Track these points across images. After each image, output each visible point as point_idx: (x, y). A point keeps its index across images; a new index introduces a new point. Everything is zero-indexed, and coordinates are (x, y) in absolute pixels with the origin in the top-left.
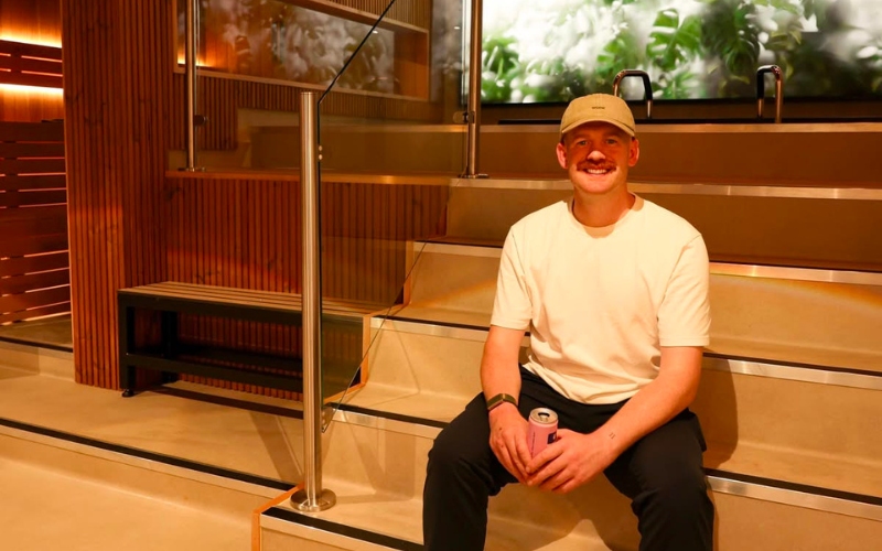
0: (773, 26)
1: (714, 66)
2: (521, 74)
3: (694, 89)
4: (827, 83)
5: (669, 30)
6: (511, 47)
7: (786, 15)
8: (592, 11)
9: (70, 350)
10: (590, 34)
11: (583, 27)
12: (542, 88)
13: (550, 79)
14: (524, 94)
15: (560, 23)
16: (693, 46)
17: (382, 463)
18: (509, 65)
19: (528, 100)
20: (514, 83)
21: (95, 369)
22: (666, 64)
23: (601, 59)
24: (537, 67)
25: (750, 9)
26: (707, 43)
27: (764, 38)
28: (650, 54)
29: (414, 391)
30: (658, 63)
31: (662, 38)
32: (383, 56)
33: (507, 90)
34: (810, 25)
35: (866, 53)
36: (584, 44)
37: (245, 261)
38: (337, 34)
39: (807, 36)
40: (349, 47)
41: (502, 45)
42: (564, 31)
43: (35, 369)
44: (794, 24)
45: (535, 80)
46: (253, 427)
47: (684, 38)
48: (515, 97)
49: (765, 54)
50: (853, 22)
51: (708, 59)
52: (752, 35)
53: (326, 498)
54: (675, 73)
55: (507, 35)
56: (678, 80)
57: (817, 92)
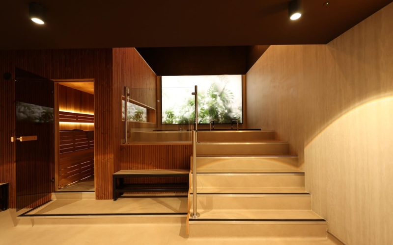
0: (221, 111)
1: (211, 118)
2: (175, 118)
3: (208, 122)
4: (230, 121)
5: (203, 111)
6: (173, 113)
7: (222, 109)
8: (189, 107)
9: (94, 191)
10: (189, 111)
11: (187, 110)
12: (179, 121)
13: (181, 119)
14: (176, 122)
15: (183, 109)
16: (207, 114)
17: (205, 204)
18: (172, 117)
19: (177, 123)
20: (174, 120)
21: (103, 195)
22: (203, 117)
23: (191, 116)
24: (178, 117)
25: (217, 108)
26: (210, 114)
27: (219, 113)
28: (200, 115)
29: (202, 187)
30: (201, 117)
31: (202, 112)
32: (144, 114)
33: (172, 122)
34: (226, 111)
35: (235, 116)
36: (187, 113)
37: (143, 163)
38: (133, 109)
39: (226, 113)
40: (136, 112)
41: (171, 113)
42: (183, 110)
43: (82, 198)
44: (224, 111)
45: (178, 120)
46: (155, 202)
47: (206, 113)
48: (174, 123)
49: (219, 116)
50: (232, 111)
51: (210, 116)
52: (217, 112)
53: (198, 214)
54: (204, 119)
55: (172, 111)
56: (205, 120)
57: (228, 122)
